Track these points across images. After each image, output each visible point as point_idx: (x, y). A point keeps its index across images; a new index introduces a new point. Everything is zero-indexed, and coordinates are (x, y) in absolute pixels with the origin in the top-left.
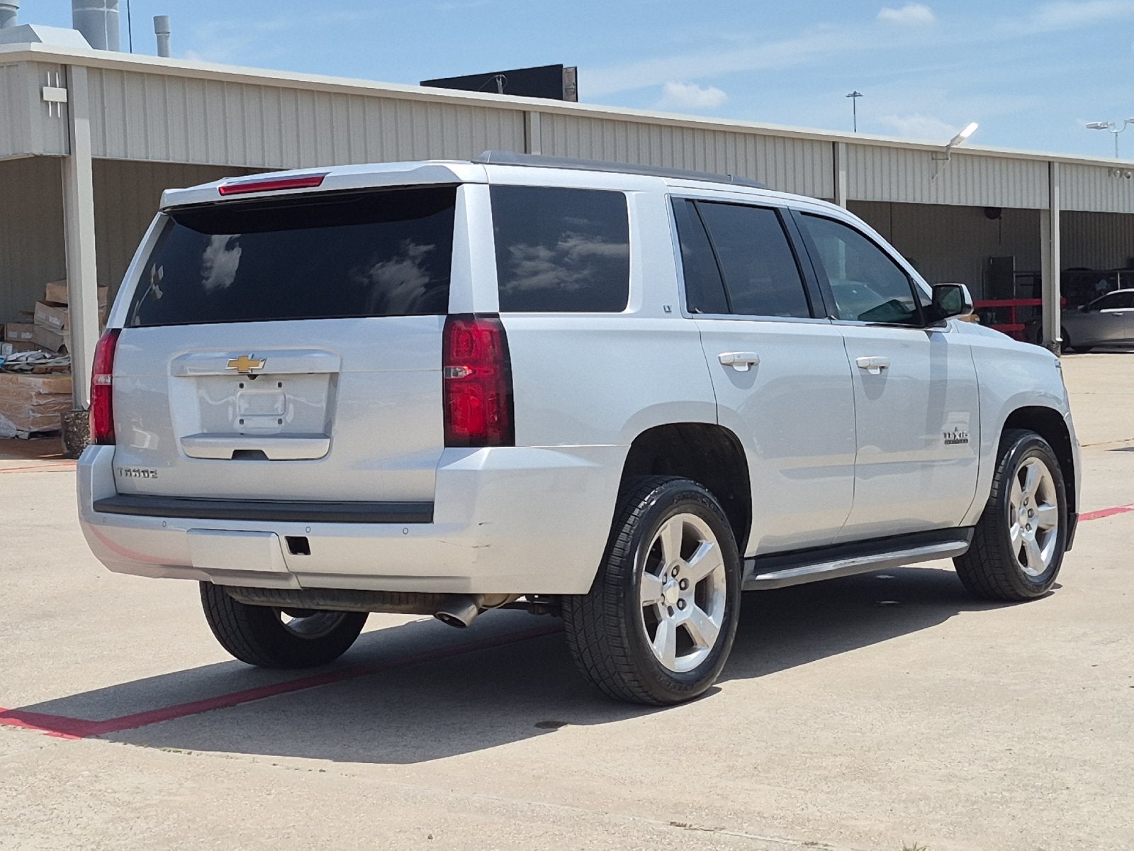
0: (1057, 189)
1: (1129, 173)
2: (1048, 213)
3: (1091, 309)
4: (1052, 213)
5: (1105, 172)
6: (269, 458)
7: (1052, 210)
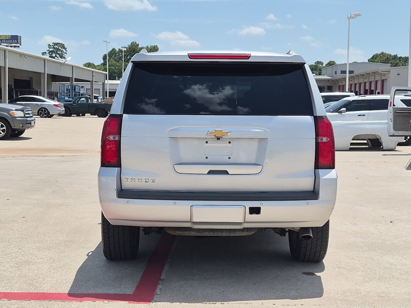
0: (7, 60)
1: (26, 56)
2: (4, 68)
3: (13, 102)
4: (5, 68)
5: (19, 55)
6: (230, 173)
7: (6, 67)
